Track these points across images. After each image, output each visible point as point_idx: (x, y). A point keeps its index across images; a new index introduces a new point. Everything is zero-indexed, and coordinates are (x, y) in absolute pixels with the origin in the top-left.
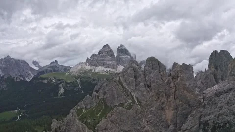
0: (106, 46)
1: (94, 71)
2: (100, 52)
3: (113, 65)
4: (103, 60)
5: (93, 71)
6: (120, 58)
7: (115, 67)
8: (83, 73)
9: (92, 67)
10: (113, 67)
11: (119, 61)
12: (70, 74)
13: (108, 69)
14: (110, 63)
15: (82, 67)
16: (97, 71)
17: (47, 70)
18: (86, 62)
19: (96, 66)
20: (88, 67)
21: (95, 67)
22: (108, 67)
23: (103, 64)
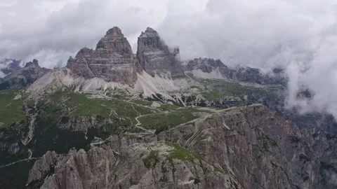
0: (114, 32)
1: (81, 89)
2: (100, 45)
3: (125, 74)
4: (104, 62)
5: (77, 90)
6: (144, 57)
7: (131, 79)
8: (52, 96)
9: (78, 80)
10: (124, 78)
11: (142, 63)
12: (25, 96)
13: (113, 85)
14: (120, 68)
15: (54, 80)
16: (86, 89)
17: (16, 78)
18: (68, 66)
19: (87, 76)
20: (68, 80)
21: (83, 79)
22: (114, 80)
23: (103, 72)
